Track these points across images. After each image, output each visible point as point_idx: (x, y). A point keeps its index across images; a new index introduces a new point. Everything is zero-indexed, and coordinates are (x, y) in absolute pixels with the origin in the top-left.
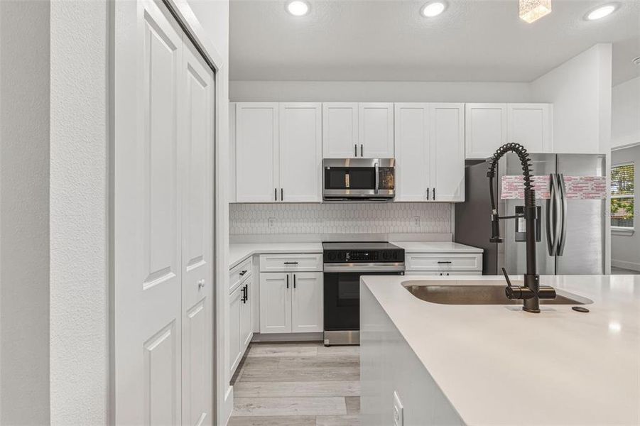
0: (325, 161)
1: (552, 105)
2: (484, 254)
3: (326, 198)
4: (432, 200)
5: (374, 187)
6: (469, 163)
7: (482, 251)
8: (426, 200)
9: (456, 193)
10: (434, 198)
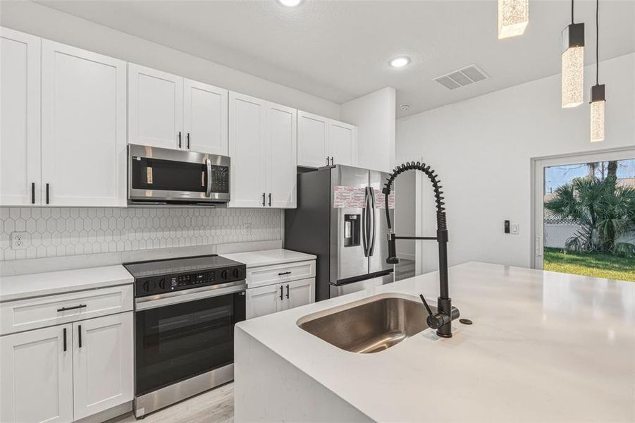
0: (131, 148)
1: (357, 127)
2: (317, 261)
3: (133, 201)
4: (269, 207)
5: (204, 189)
6: (301, 170)
7: (315, 257)
8: (262, 206)
9: (290, 199)
10: (270, 204)
